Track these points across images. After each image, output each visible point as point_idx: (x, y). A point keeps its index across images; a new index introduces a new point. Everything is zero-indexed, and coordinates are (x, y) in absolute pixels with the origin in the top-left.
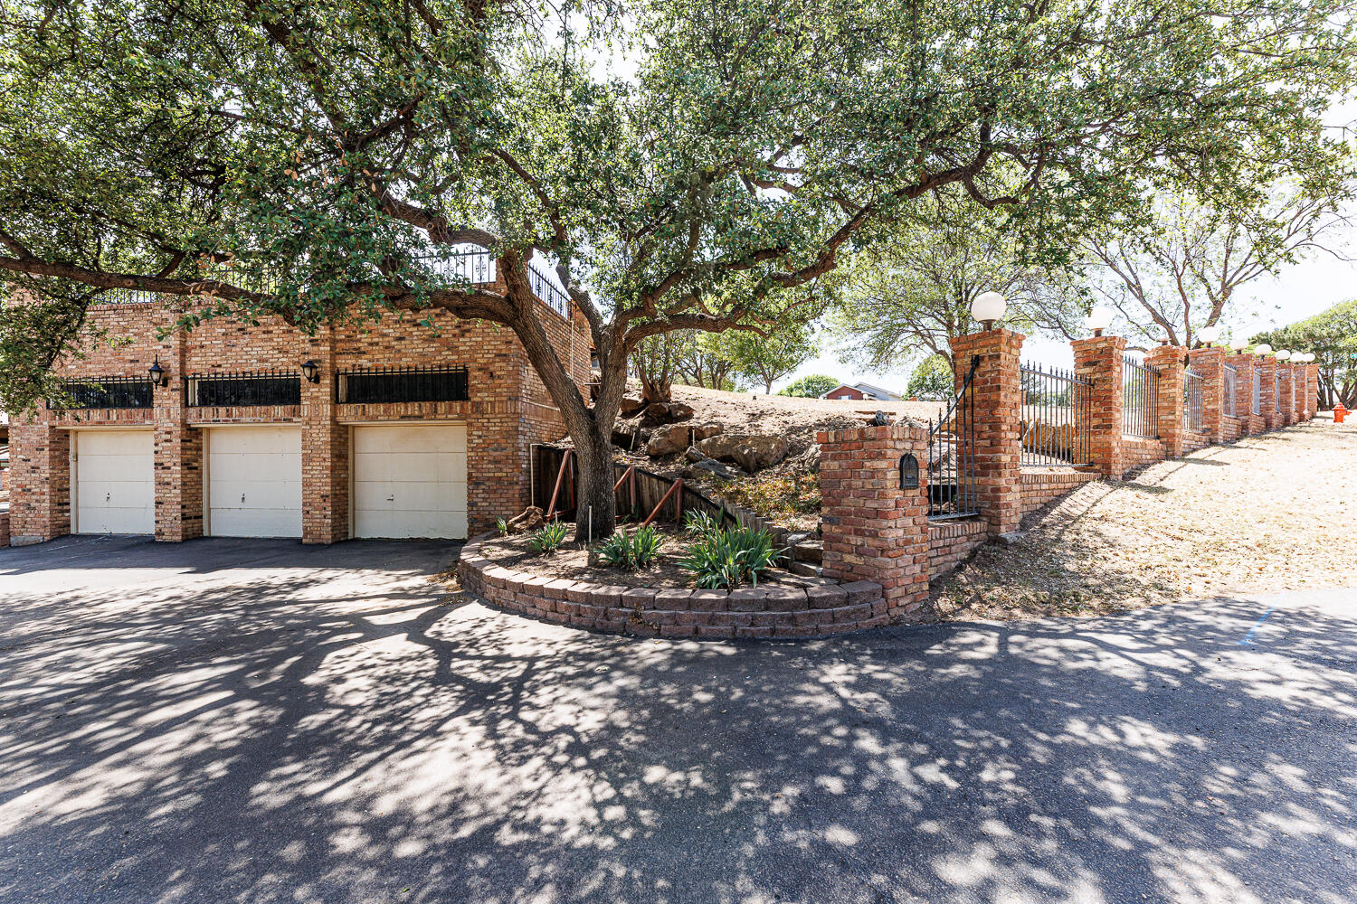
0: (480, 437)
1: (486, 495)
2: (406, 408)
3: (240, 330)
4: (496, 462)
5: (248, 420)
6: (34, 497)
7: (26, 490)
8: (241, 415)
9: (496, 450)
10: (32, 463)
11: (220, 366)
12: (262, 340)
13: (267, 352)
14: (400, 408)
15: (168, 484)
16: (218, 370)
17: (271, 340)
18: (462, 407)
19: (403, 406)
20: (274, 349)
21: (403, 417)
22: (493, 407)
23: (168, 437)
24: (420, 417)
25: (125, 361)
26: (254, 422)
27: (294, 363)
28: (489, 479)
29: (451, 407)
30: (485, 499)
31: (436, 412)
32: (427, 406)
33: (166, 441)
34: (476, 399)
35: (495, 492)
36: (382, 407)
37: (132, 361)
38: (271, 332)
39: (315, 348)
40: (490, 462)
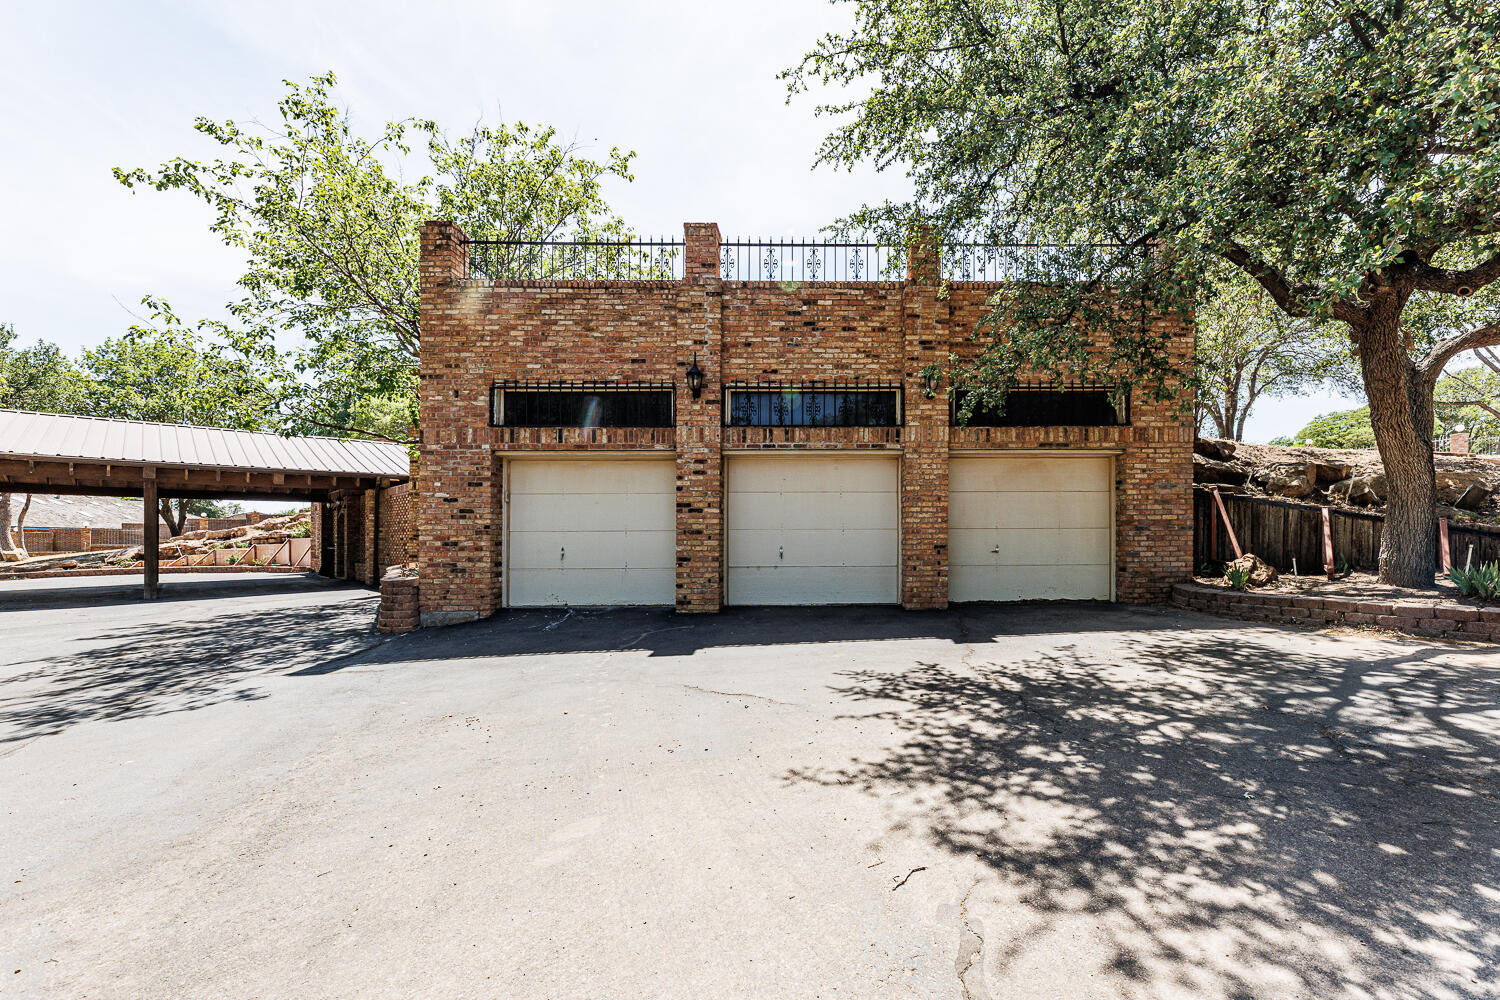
0: (1144, 471)
1: (1151, 543)
2: (1047, 433)
3: (807, 324)
4: (1164, 501)
5: (819, 445)
6: (462, 554)
7: (448, 544)
8: (808, 439)
9: (1165, 487)
10: (460, 504)
11: (775, 372)
12: (840, 339)
13: (849, 355)
14: (1040, 434)
15: (699, 532)
16: (773, 377)
17: (854, 339)
18: (1121, 434)
19: (1042, 431)
20: (858, 351)
21: (1042, 445)
22: (1161, 434)
23: (701, 467)
24: (1065, 445)
25: (625, 361)
26: (828, 448)
27: (889, 372)
28: (1155, 522)
29: (1107, 434)
30: (1149, 548)
31: (1087, 439)
32: (1075, 432)
33: (696, 473)
34: (1139, 424)
35: (1162, 538)
36: (1013, 432)
37: (634, 361)
38: (854, 329)
39: (928, 353)
40: (1156, 502)
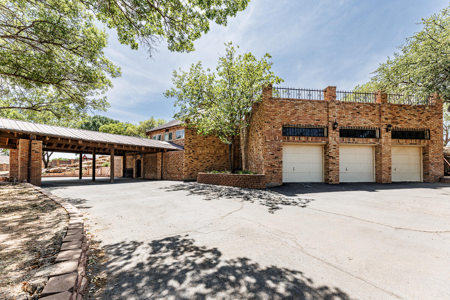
0: (433, 150)
1: (435, 168)
2: (412, 141)
3: (357, 112)
4: (437, 158)
5: (361, 142)
6: (275, 168)
7: (272, 166)
8: (358, 141)
9: (437, 155)
10: (275, 155)
11: (350, 124)
12: (366, 117)
13: (367, 121)
14: (409, 141)
15: (335, 163)
16: (350, 125)
17: (368, 117)
18: (428, 142)
19: (411, 140)
20: (369, 120)
21: (411, 144)
22: (436, 142)
23: (335, 147)
24: (415, 144)
25: (315, 120)
26: (363, 143)
27: (376, 125)
28: (435, 163)
29: (425, 141)
30: (434, 169)
31: (420, 142)
32: (418, 141)
33: (334, 149)
34: (431, 139)
35: (437, 167)
36: (404, 140)
37: (317, 120)
38: (368, 114)
39: (387, 121)
40: (436, 158)
